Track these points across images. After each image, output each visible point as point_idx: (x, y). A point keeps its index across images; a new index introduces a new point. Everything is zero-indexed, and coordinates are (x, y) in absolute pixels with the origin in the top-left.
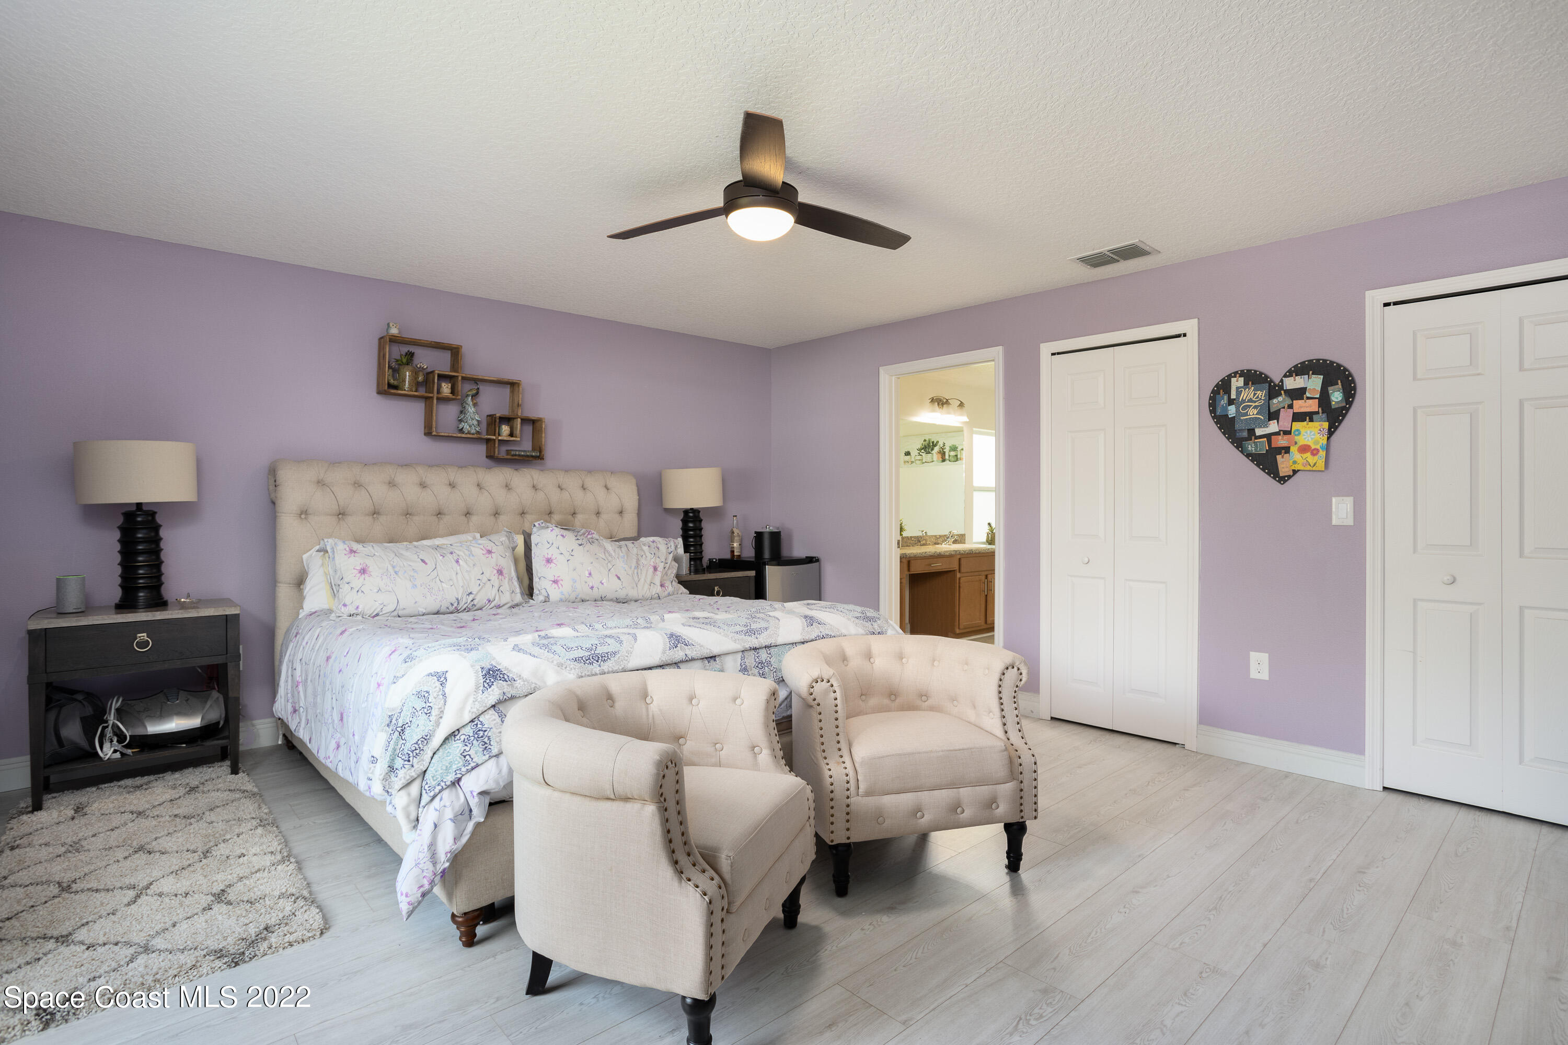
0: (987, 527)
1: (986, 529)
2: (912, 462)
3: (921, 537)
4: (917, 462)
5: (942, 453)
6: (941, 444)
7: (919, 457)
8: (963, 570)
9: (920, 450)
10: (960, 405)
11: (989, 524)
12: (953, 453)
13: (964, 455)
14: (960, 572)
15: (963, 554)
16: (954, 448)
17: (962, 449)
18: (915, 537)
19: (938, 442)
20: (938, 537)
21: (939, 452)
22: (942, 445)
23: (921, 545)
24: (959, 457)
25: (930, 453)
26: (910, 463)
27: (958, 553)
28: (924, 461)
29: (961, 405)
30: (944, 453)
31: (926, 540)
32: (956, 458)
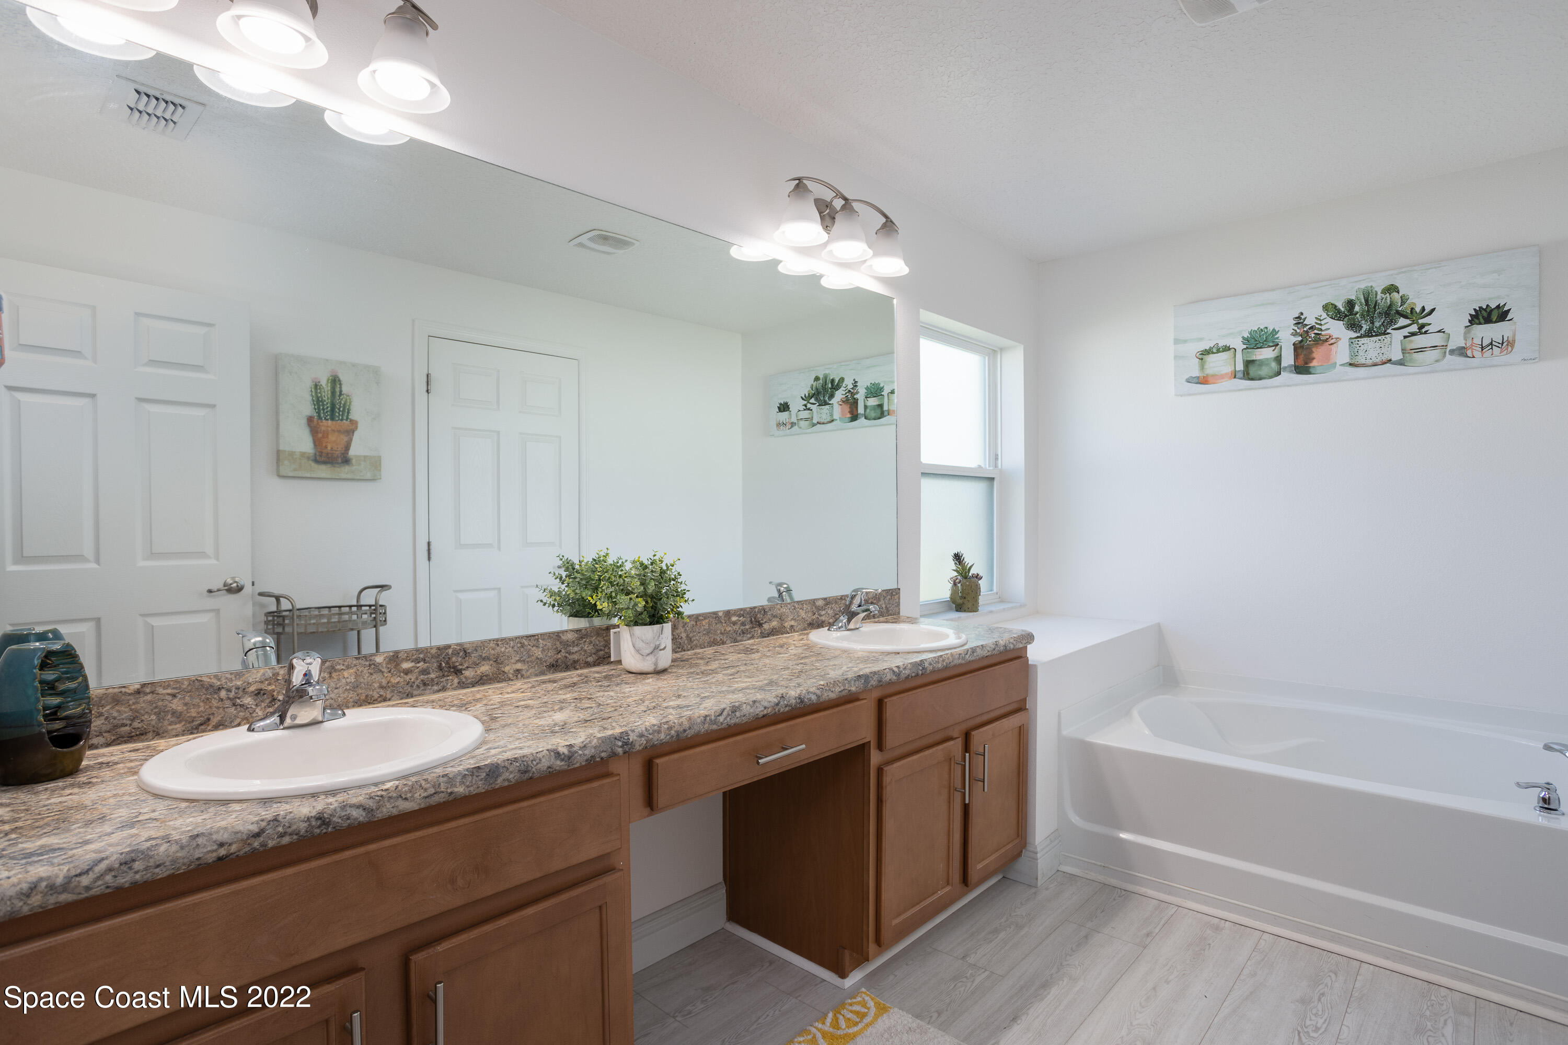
0: (952, 565)
1: (949, 570)
2: (793, 424)
3: (763, 610)
4: (802, 423)
5: (851, 403)
6: (849, 383)
7: (806, 414)
8: (891, 739)
9: (807, 398)
10: (884, 226)
11: (958, 557)
12: (872, 402)
13: (896, 403)
14: (880, 747)
15: (890, 683)
16: (875, 391)
17: (892, 392)
18: (741, 612)
19: (842, 380)
20: (820, 603)
21: (845, 401)
22: (850, 386)
23: (763, 635)
24: (885, 408)
25: (826, 404)
26: (789, 426)
27: (873, 682)
28: (815, 421)
29: (888, 226)
30: (856, 402)
31: (781, 618)
32: (881, 412)
